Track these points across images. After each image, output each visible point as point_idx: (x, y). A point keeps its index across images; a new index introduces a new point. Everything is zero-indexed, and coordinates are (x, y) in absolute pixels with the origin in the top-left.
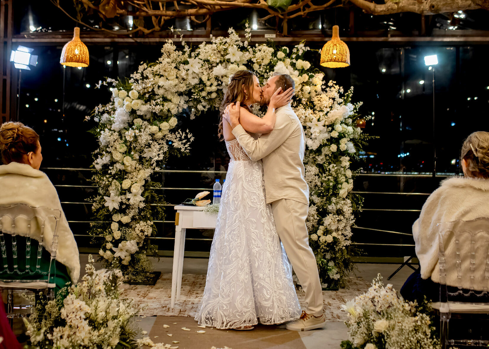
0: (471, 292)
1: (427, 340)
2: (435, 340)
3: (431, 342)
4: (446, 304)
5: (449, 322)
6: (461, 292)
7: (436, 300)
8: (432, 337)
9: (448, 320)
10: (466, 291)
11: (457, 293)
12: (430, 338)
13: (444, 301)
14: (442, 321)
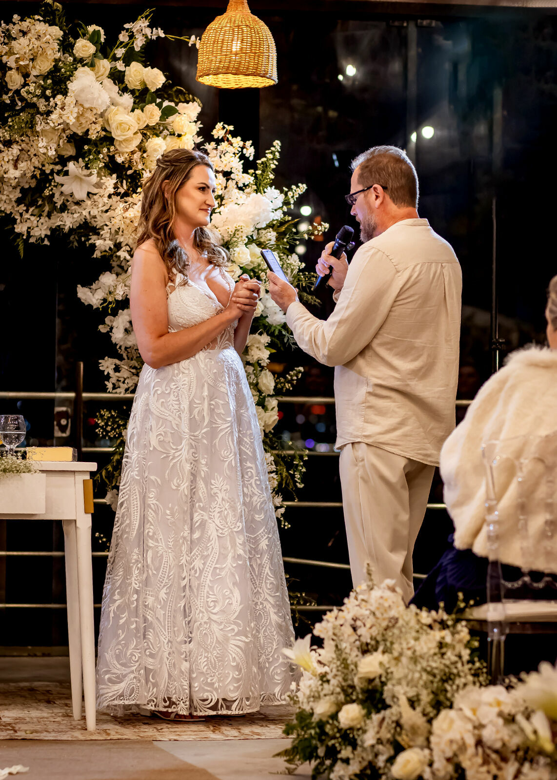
0: (547, 579)
1: (463, 665)
2: (478, 665)
3: (470, 669)
4: (499, 606)
5: (505, 642)
6: (527, 579)
7: (480, 603)
8: (471, 662)
9: (503, 638)
10: (536, 575)
11: (520, 582)
12: (468, 662)
13: (496, 599)
14: (492, 641)
